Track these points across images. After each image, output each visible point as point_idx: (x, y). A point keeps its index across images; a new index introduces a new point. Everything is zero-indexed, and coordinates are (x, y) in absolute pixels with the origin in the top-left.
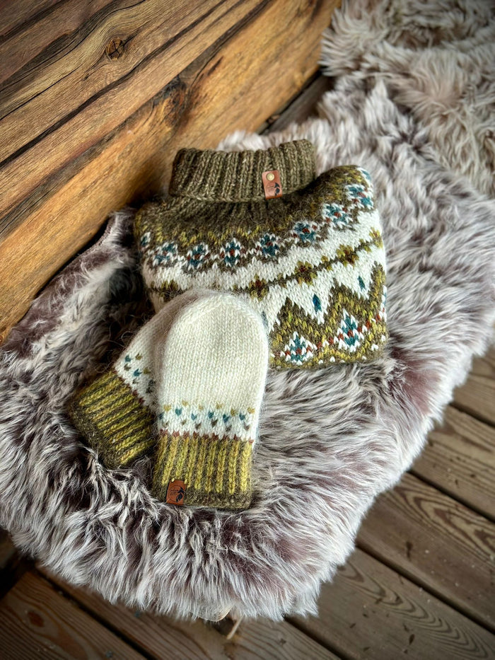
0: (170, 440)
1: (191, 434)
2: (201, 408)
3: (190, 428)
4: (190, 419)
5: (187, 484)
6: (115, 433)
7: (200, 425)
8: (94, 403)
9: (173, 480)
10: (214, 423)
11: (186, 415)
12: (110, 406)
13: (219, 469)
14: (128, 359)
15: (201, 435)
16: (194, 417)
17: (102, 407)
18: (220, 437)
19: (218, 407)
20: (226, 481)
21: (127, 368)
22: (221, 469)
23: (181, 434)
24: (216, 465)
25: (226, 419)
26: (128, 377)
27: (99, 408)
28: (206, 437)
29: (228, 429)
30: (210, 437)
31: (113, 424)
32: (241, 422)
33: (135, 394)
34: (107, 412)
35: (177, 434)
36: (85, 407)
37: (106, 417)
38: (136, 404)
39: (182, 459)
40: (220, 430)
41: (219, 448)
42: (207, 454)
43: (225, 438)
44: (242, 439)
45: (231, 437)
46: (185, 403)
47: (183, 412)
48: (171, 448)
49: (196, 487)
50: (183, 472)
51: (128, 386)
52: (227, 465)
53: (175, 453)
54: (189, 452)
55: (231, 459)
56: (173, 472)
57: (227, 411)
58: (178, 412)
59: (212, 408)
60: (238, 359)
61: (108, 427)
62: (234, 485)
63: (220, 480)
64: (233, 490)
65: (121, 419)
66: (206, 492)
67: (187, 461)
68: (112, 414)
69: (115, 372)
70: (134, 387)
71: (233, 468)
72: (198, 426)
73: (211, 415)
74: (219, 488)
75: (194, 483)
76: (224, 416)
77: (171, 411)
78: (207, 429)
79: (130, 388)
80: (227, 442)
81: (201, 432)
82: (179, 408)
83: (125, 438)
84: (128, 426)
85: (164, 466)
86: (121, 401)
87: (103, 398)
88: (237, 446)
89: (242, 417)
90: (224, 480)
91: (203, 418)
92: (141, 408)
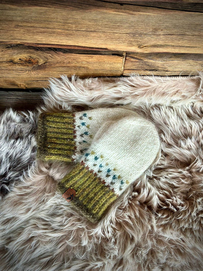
0: (83, 168)
1: (94, 173)
2: (107, 164)
3: (96, 169)
4: (98, 165)
5: (77, 195)
6: (52, 143)
7: (101, 171)
8: (53, 122)
9: (72, 188)
10: (108, 176)
11: (98, 162)
12: (59, 129)
13: (95, 198)
14: (85, 115)
15: (98, 176)
16: (101, 166)
17: (56, 126)
18: (106, 184)
19: (114, 170)
20: (95, 205)
21: (81, 118)
22: (96, 198)
23: (90, 169)
24: (95, 195)
25: (114, 177)
26: (78, 122)
27: (54, 126)
28: (100, 179)
29: (112, 183)
30: (102, 181)
31: (55, 138)
32: (120, 184)
33: (75, 132)
34: (56, 130)
35: (88, 168)
36: (48, 121)
37: (54, 132)
38: (71, 137)
39: (82, 181)
40: (108, 181)
41: (102, 188)
42: (95, 187)
43: (108, 186)
44: (115, 193)
45: (111, 188)
46: (102, 157)
47: (98, 160)
48: (81, 173)
49: (80, 198)
50: (78, 187)
51: (74, 126)
52: (101, 198)
53: (81, 176)
54: (87, 180)
55: (104, 198)
56: (74, 184)
57: (117, 174)
58: (96, 158)
59: (112, 168)
60: (139, 154)
61: (51, 138)
62: (97, 210)
63: (93, 202)
64: (95, 212)
65: (60, 138)
66: (83, 204)
67: (83, 184)
68: (57, 133)
69: (74, 116)
70: (77, 128)
71: (102, 202)
72: (99, 171)
73: (109, 171)
74: (90, 206)
75: (80, 196)
76: (114, 176)
77: (94, 155)
78: (103, 176)
79: (75, 128)
80: (108, 189)
81: (99, 175)
82: (98, 157)
83: (55, 148)
84: (60, 144)
85: (72, 179)
86: (66, 130)
87: (59, 122)
88: (111, 194)
89: (122, 183)
90: (94, 204)
91: (104, 169)
92: (72, 140)
